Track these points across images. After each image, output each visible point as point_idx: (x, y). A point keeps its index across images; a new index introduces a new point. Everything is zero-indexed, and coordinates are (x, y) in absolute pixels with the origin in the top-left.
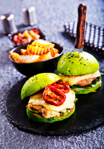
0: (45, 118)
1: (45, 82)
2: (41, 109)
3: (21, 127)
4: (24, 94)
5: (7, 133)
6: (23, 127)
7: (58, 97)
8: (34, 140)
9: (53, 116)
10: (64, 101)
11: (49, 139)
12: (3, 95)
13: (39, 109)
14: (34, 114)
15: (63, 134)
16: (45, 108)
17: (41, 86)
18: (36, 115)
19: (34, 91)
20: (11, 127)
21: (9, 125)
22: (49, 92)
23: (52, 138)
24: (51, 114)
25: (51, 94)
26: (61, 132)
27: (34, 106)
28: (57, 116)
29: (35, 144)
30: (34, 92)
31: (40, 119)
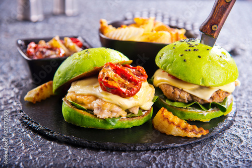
0: (99, 118)
1: (104, 58)
2: (92, 101)
3: (49, 134)
4: (60, 78)
5: (20, 141)
6: (52, 133)
7: (127, 83)
8: (74, 155)
9: (114, 115)
10: (138, 90)
11: (104, 155)
12: (14, 92)
13: (88, 101)
14: (77, 110)
15: (130, 148)
16: (101, 99)
17: (95, 63)
18: (82, 111)
19: (80, 72)
20: (28, 133)
21: (25, 131)
22: (111, 73)
23: (110, 154)
24: (111, 111)
25: (115, 76)
26: (126, 145)
27: (78, 97)
28: (121, 116)
29: (75, 159)
30: (82, 73)
31: (89, 119)
